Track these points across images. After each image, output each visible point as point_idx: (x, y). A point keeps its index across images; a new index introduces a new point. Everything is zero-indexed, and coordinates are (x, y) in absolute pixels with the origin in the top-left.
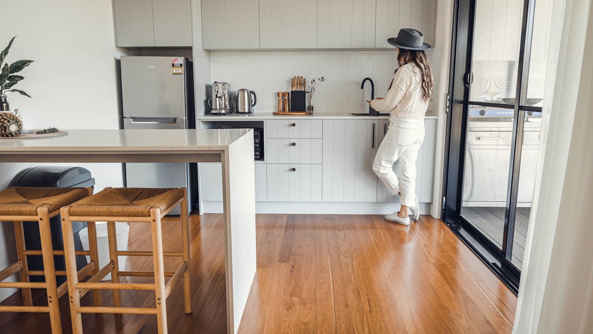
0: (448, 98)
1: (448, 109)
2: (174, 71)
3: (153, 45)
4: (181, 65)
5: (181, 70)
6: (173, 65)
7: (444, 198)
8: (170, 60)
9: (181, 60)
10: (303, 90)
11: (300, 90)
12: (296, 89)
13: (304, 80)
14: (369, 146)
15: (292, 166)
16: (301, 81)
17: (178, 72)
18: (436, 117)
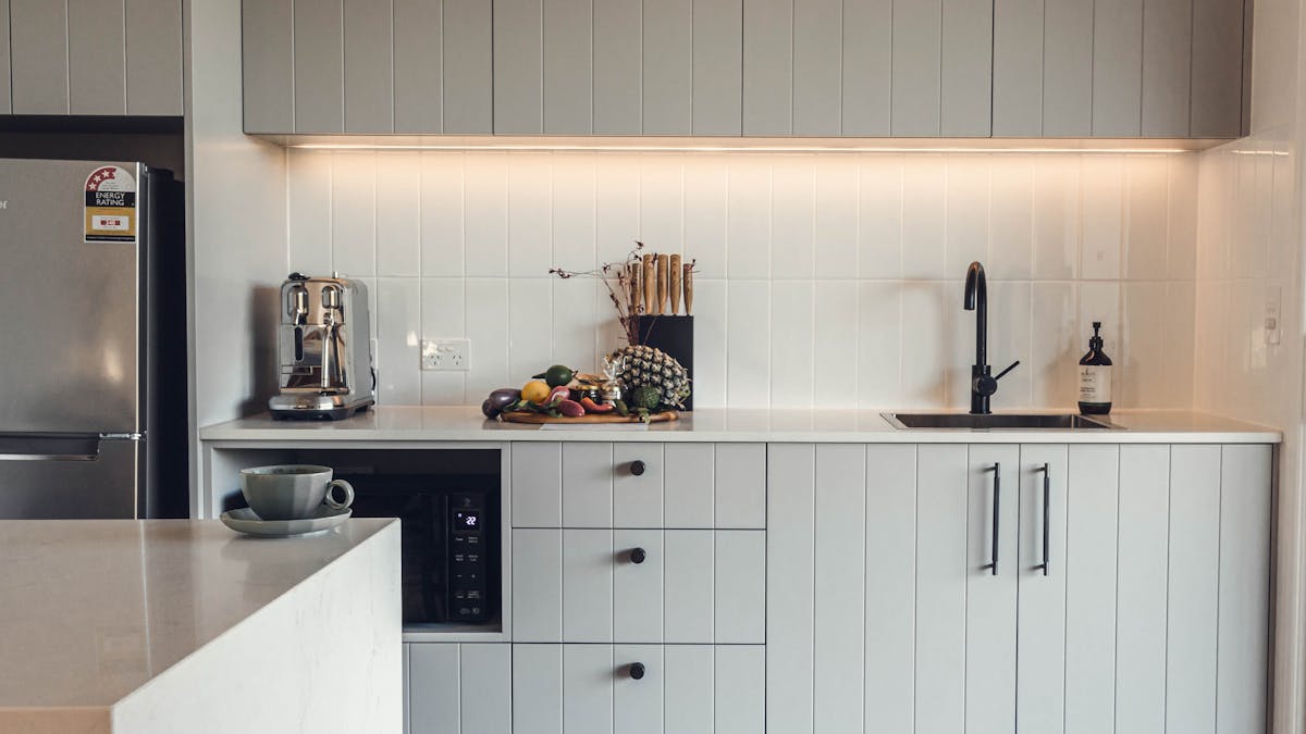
2: (97, 226)
4: (130, 199)
5: (131, 220)
6: (90, 198)
8: (78, 171)
9: (127, 178)
10: (681, 312)
11: (668, 312)
12: (649, 307)
13: (687, 269)
14: (974, 564)
15: (629, 656)
16: (672, 274)
17: (111, 228)
18: (1273, 438)
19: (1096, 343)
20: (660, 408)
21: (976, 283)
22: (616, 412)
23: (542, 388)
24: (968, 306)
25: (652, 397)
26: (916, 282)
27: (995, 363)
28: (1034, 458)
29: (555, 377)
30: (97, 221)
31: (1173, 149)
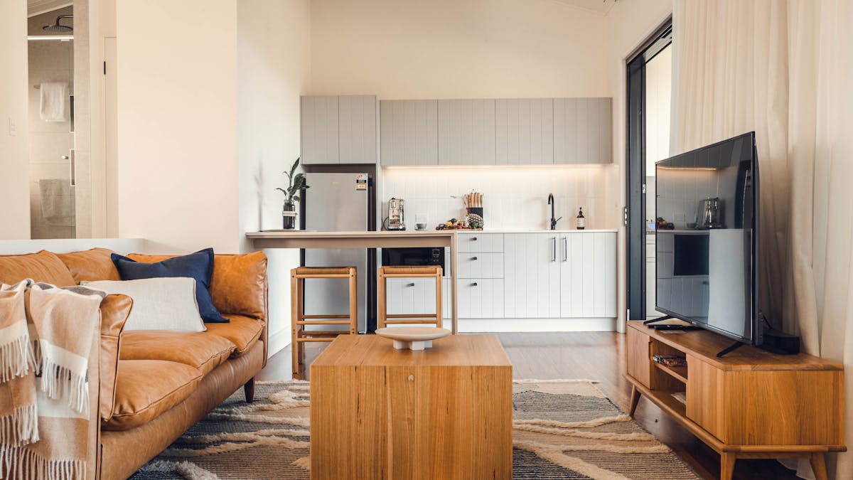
0: (626, 211)
1: (626, 222)
2: (359, 187)
3: (337, 162)
4: (365, 181)
5: (365, 186)
6: (357, 181)
7: (628, 311)
8: (354, 176)
9: (365, 177)
10: (480, 206)
11: (477, 207)
12: (473, 205)
13: (481, 196)
14: (550, 259)
15: (474, 281)
16: (478, 197)
17: (362, 188)
18: (616, 231)
19: (581, 213)
20: (478, 227)
21: (551, 198)
22: (468, 228)
23: (450, 223)
24: (549, 203)
25: (476, 225)
26: (537, 199)
27: (556, 218)
28: (563, 236)
29: (453, 221)
30: (359, 186)
31: (599, 166)
